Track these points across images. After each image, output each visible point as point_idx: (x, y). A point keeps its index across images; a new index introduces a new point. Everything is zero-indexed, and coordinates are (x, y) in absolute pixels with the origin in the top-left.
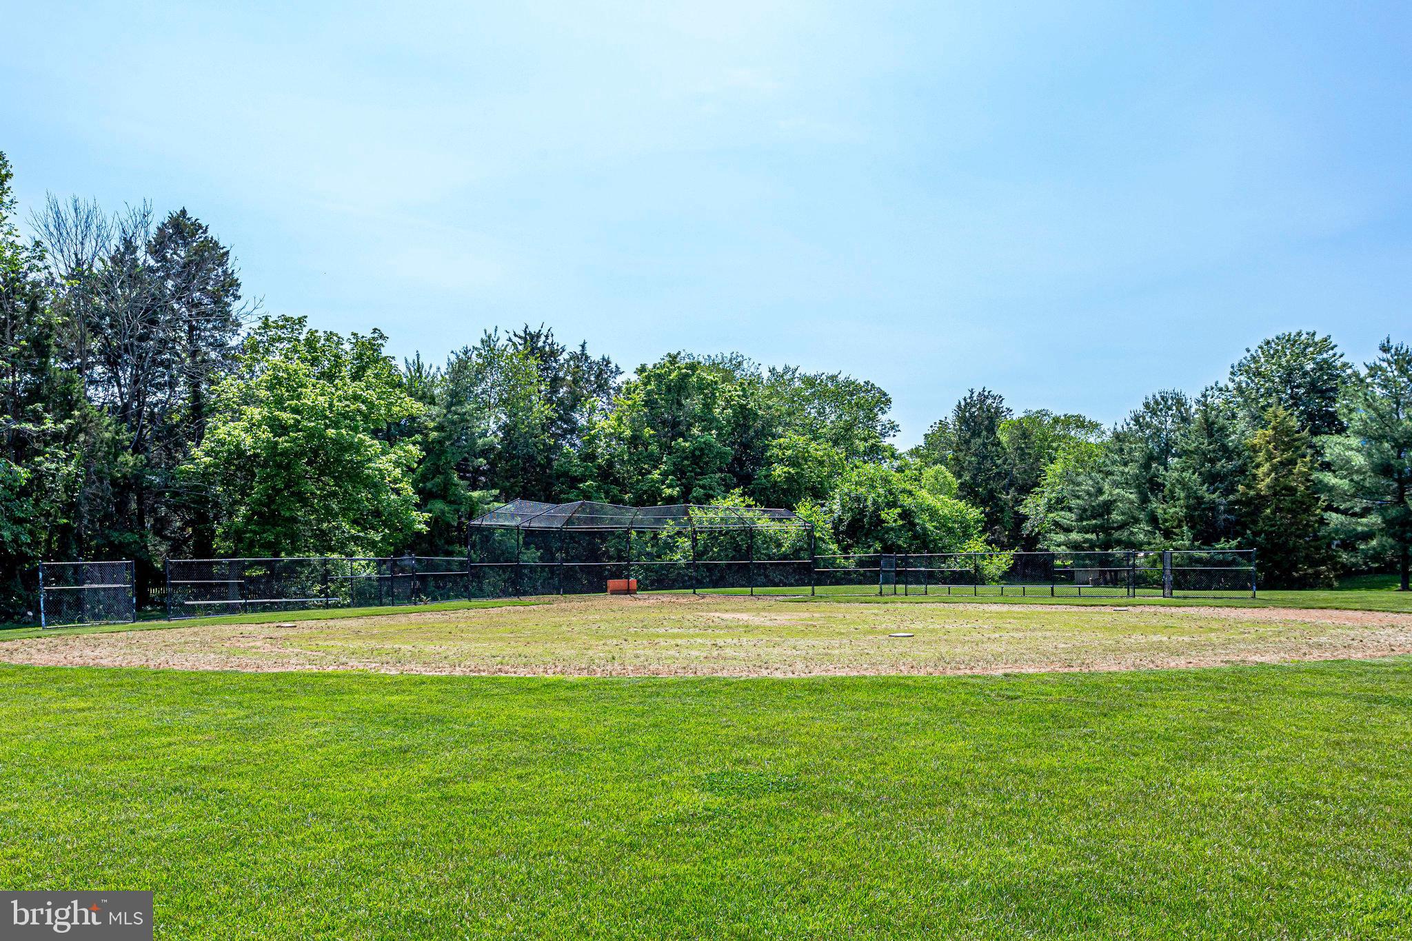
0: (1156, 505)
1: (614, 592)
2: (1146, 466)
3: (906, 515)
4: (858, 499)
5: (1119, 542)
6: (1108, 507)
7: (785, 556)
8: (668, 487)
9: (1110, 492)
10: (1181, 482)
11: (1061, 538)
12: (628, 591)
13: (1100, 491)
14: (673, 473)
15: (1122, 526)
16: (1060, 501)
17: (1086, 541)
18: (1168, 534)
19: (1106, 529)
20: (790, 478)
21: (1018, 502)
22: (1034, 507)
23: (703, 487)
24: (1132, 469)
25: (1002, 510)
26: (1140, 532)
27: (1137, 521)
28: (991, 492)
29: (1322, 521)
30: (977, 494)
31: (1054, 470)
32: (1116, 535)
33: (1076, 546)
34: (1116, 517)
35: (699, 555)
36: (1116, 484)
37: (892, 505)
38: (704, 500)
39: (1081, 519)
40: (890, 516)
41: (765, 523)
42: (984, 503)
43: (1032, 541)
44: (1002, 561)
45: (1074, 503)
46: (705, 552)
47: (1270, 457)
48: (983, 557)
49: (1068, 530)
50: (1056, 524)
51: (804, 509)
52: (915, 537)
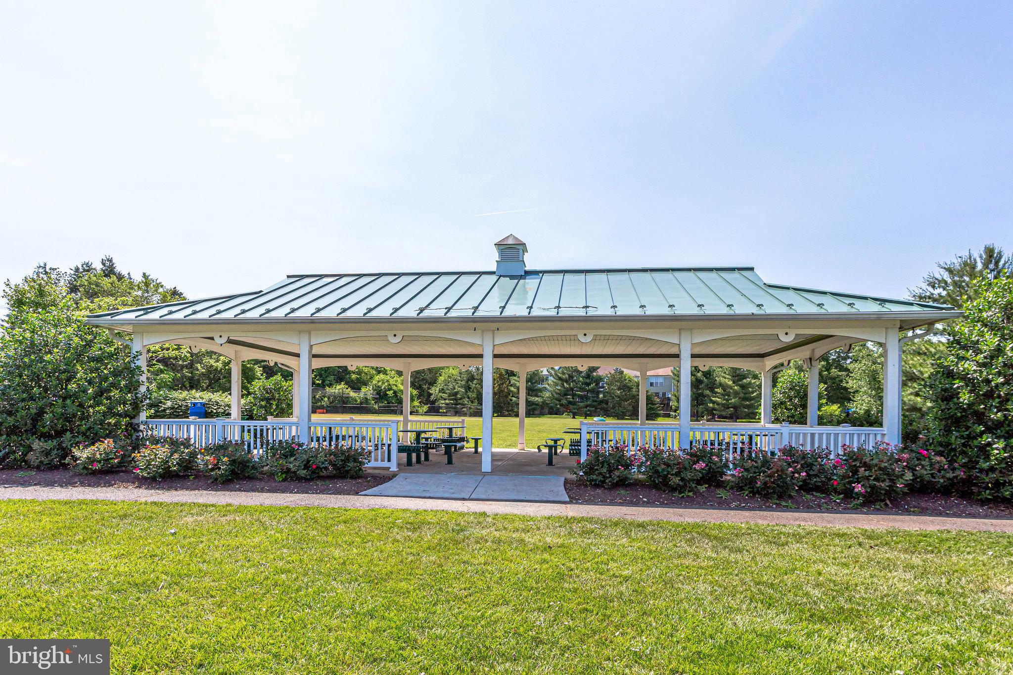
0: (470, 394)
1: (319, 413)
2: (467, 382)
3: (395, 392)
4: (379, 387)
5: (459, 404)
6: (456, 393)
7: (358, 404)
8: (317, 380)
9: (457, 389)
10: (475, 387)
11: (443, 402)
12: (323, 413)
13: (455, 388)
14: (318, 375)
15: (461, 399)
16: (443, 389)
17: (450, 403)
18: (472, 402)
19: (456, 400)
20: (357, 379)
21: (429, 388)
22: (434, 391)
23: (329, 381)
24: (463, 383)
25: (424, 391)
26: (466, 401)
27: (464, 398)
28: (420, 385)
29: (511, 400)
30: (415, 386)
31: (441, 379)
32: (459, 401)
33: (447, 404)
34: (459, 396)
35: (331, 403)
36: (459, 387)
37: (390, 389)
38: (330, 385)
39: (449, 396)
40: (390, 393)
41: (352, 394)
42: (417, 388)
43: (434, 402)
44: (425, 408)
45: (447, 391)
46: (332, 402)
47: (498, 382)
48: (418, 407)
49: (445, 399)
50: (441, 397)
51: (363, 390)
52: (398, 399)
